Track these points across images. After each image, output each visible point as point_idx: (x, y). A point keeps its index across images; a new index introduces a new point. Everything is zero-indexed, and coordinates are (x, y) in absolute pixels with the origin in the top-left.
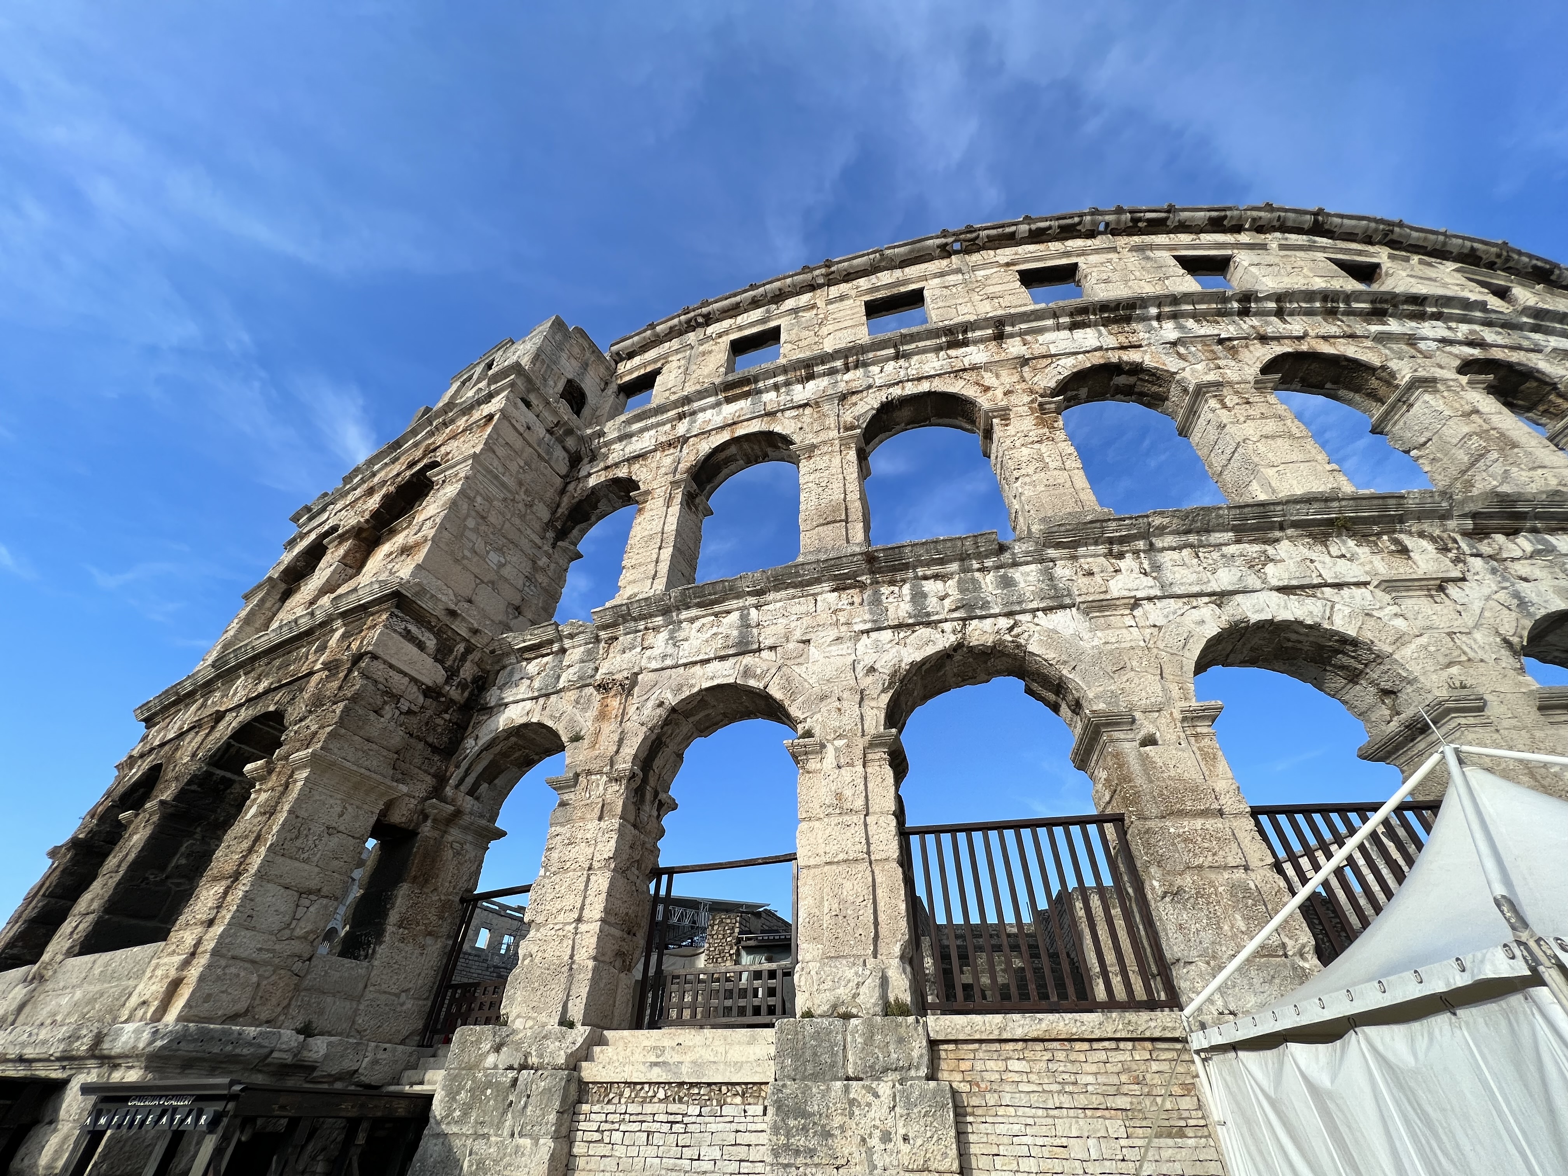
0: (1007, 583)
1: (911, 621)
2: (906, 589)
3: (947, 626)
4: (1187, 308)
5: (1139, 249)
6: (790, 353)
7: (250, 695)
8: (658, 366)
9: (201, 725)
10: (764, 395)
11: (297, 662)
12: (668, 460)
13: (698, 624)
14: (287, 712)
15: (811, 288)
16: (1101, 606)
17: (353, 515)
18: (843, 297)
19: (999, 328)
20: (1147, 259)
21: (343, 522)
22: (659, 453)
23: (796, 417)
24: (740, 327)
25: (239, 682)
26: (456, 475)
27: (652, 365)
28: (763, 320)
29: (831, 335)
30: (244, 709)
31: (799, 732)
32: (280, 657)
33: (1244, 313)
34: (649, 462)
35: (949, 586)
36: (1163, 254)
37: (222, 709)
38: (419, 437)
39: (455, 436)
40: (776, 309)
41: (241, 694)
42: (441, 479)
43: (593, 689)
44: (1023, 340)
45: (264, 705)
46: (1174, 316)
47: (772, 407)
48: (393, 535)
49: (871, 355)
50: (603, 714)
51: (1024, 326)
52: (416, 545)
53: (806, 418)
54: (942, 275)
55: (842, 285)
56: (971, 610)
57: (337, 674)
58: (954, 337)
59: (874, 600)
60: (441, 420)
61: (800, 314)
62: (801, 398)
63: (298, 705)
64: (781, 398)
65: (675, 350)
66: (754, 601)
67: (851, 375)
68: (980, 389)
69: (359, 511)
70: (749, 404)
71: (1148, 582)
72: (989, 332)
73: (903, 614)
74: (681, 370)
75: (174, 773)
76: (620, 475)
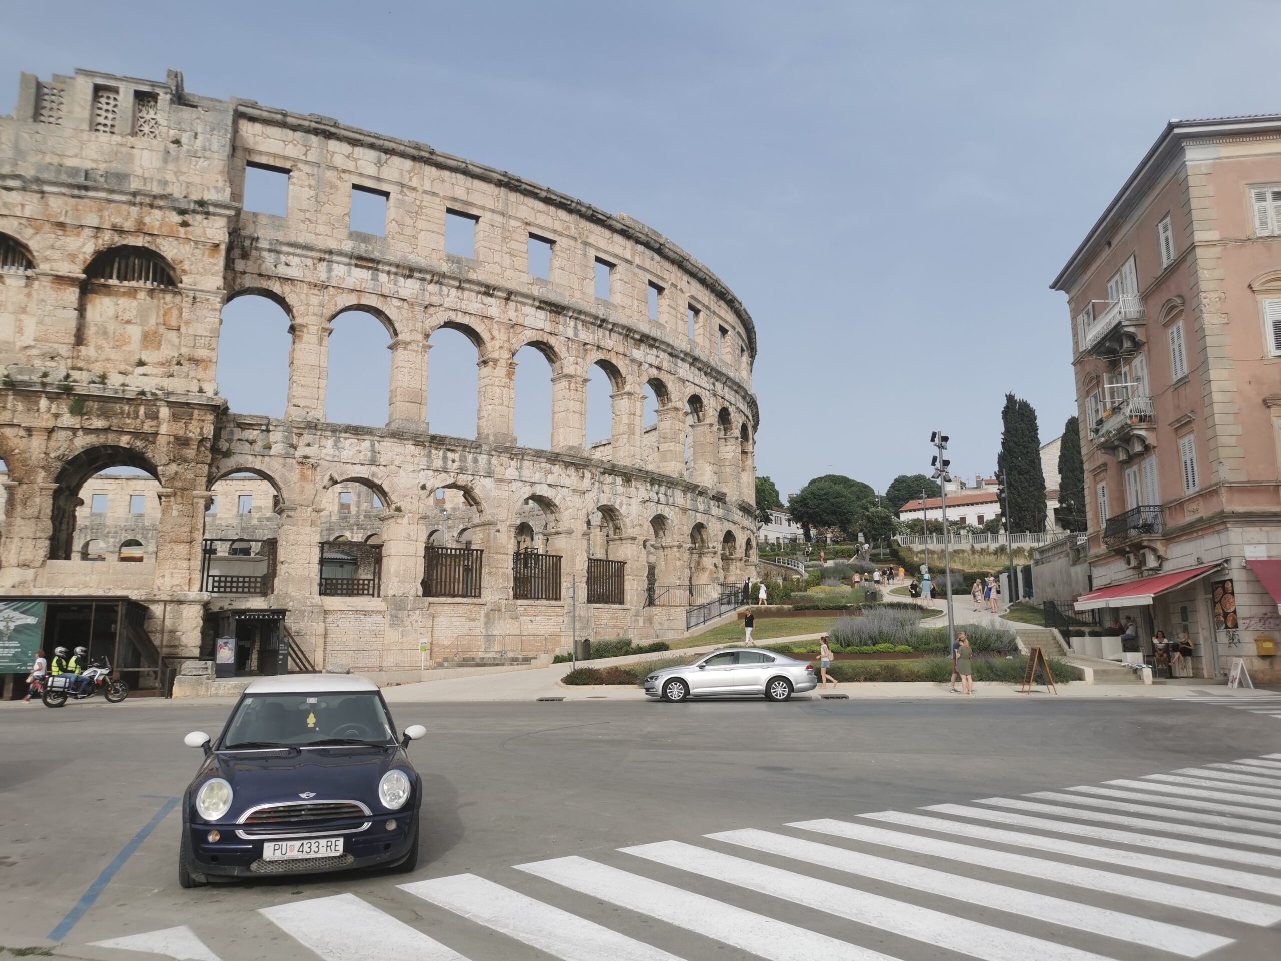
1: (441, 469)
3: (452, 475)
4: (583, 317)
5: (586, 244)
6: (397, 236)
7: (86, 426)
8: (287, 165)
9: (29, 431)
10: (380, 274)
11: (128, 417)
12: (315, 300)
13: (349, 442)
14: (149, 455)
15: (414, 158)
16: (501, 480)
17: (47, 244)
18: (434, 194)
19: (510, 295)
20: (585, 255)
21: (33, 245)
22: (305, 286)
23: (399, 308)
24: (361, 175)
25: (43, 403)
26: (208, 300)
27: (282, 160)
28: (379, 179)
29: (423, 233)
30: (80, 433)
31: (393, 506)
32: (94, 401)
33: (600, 326)
34: (298, 290)
35: (456, 456)
36: (592, 253)
37: (50, 425)
38: (115, 197)
39: (177, 238)
40: (386, 162)
41: (68, 420)
42: (191, 294)
43: (294, 462)
44: (517, 307)
45: (111, 439)
46: (577, 319)
47: (386, 292)
48: (107, 290)
49: (446, 281)
50: (303, 477)
51: (520, 299)
52: (203, 361)
53: (404, 312)
54: (493, 211)
55: (434, 169)
56: (462, 470)
57: (188, 445)
58: (488, 290)
59: (429, 456)
60: (147, 200)
61: (405, 190)
62: (403, 293)
63: (159, 454)
64: (392, 286)
65: (304, 158)
66: (378, 439)
67: (432, 288)
68: (490, 337)
69: (57, 244)
70: (370, 277)
71: (517, 474)
72: (505, 295)
73: (439, 466)
74: (312, 193)
75: (33, 461)
76: (275, 291)
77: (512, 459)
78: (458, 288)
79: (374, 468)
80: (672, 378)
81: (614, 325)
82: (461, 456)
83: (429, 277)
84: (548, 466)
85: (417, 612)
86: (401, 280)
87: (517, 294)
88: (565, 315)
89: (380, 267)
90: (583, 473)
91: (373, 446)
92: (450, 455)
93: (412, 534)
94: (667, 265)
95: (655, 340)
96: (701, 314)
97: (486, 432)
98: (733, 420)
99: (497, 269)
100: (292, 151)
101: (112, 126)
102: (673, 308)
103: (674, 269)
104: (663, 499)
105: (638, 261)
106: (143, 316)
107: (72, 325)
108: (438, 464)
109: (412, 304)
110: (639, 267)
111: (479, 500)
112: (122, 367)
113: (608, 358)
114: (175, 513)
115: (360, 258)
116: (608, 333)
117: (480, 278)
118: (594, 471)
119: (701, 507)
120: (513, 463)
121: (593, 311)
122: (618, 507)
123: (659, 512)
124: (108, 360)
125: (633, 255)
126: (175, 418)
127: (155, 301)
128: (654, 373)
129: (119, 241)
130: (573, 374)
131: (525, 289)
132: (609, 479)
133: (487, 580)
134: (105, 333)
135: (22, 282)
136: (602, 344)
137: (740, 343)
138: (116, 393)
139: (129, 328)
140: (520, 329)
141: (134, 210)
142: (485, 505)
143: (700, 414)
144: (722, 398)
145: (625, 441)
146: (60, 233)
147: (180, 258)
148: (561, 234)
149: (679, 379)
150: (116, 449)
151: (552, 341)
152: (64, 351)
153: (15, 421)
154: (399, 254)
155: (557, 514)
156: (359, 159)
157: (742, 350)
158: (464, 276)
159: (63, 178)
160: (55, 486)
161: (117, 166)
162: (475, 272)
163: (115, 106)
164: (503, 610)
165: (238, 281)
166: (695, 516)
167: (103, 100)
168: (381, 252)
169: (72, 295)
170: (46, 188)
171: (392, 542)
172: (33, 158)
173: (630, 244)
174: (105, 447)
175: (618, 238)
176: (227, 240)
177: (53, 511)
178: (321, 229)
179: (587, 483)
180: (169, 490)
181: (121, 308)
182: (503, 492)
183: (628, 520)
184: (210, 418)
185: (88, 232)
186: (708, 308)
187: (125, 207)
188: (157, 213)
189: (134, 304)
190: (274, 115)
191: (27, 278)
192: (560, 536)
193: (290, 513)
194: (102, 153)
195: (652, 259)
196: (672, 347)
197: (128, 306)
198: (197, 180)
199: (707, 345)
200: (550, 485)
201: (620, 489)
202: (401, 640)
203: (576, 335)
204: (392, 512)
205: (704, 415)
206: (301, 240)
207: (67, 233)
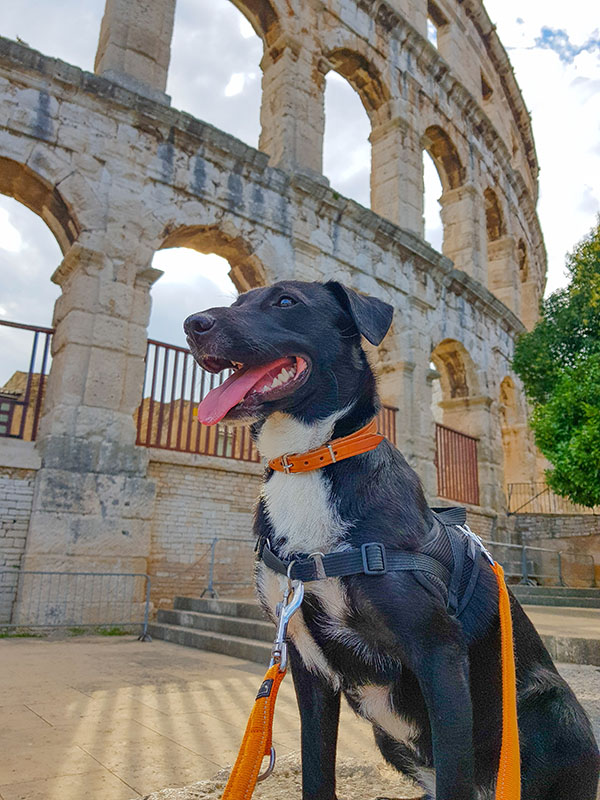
1: (191, 191)
3: (213, 209)
16: (303, 245)
35: (222, 176)
46: (411, 48)
56: (233, 205)
59: (168, 157)
66: (58, 90)
71: (329, 242)
73: (187, 182)
77: (322, 216)
79: (41, 148)
80: (506, 202)
81: (454, 83)
82: (231, 177)
88: (396, 34)
91: (44, 102)
92: (210, 170)
108: (187, 178)
118: (440, 280)
120: (323, 223)
122: (466, 347)
123: (509, 373)
128: (491, 182)
132: (456, 301)
136: (440, 105)
140: (333, 21)
149: (513, 208)
151: (379, 63)
179: (429, 295)
182: (305, 268)
183: (479, 372)
200: (379, 281)
202: (70, 548)
203: (410, 73)
205: (526, 274)
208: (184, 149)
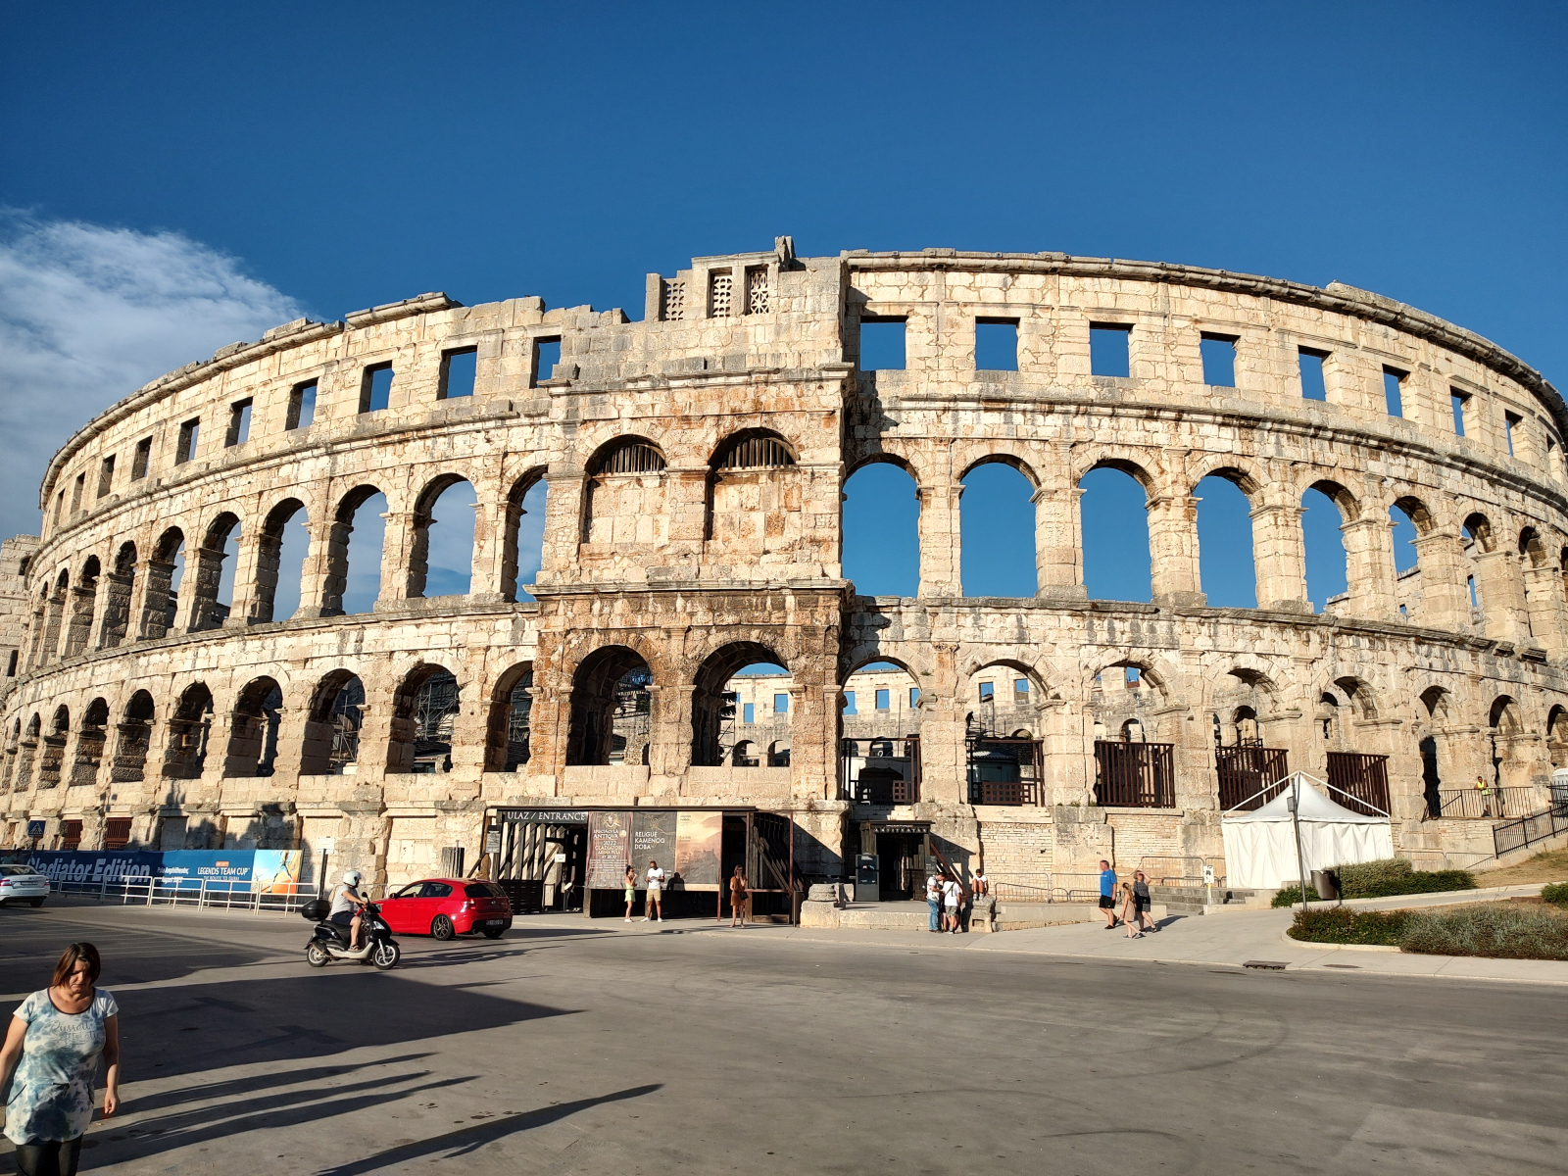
0: (1152, 630)
1: (1108, 643)
2: (1106, 623)
3: (1122, 649)
4: (1287, 427)
5: (1282, 332)
6: (1031, 368)
7: (717, 623)
8: (903, 312)
9: (668, 631)
10: (1014, 415)
11: (756, 610)
12: (942, 458)
13: (991, 617)
14: (778, 649)
15: (1045, 272)
16: (1189, 653)
17: (676, 439)
18: (1073, 308)
19: (1180, 414)
20: (1283, 347)
21: (663, 443)
22: (930, 443)
23: (1039, 451)
24: (985, 304)
25: (680, 602)
26: (826, 474)
27: (897, 308)
28: (1006, 305)
29: (1063, 357)
30: (713, 631)
31: (1051, 693)
32: (724, 596)
33: (1315, 436)
34: (922, 450)
35: (1127, 626)
36: (1294, 343)
37: (687, 624)
38: (733, 380)
39: (792, 412)
40: (1013, 284)
41: (702, 617)
42: (809, 470)
43: (930, 645)
44: (1191, 428)
45: (741, 635)
46: (1278, 431)
47: (1022, 434)
48: (732, 480)
49: (1096, 409)
50: (941, 662)
51: (1195, 417)
52: (825, 541)
53: (1046, 455)
54: (1150, 314)
55: (1071, 278)
56: (1135, 643)
57: (816, 635)
58: (1151, 412)
59: (1090, 627)
60: (762, 377)
61: (1037, 311)
62: (1044, 433)
63: (787, 647)
64: (1029, 427)
65: (921, 300)
66: (1025, 611)
67: (1079, 421)
68: (1158, 470)
69: (683, 440)
70: (1003, 421)
71: (1210, 642)
72: (1173, 415)
73: (1104, 639)
74: (932, 337)
75: (674, 664)
76: (898, 454)
77: (1203, 624)
78: (1111, 416)
79: (1023, 647)
80: (1434, 493)
81: (1335, 431)
82: (1131, 624)
83: (1073, 408)
84: (1255, 630)
85: (1091, 826)
86: (1040, 418)
87: (1190, 411)
88: (1261, 429)
89: (1014, 406)
90: (1308, 636)
91: (1019, 620)
92: (1117, 624)
93: (1076, 726)
94: (1409, 339)
95: (1401, 444)
96: (1473, 400)
97: (1163, 592)
98: (1545, 544)
99: (1161, 385)
100: (908, 296)
101: (728, 308)
102: (1427, 397)
103: (1422, 343)
104: (1437, 665)
105: (1363, 341)
106: (766, 501)
107: (701, 518)
108: (1103, 637)
109: (1055, 445)
110: (1366, 349)
111: (1161, 680)
112: (749, 557)
113: (1330, 477)
114: (807, 711)
115: (989, 400)
116: (1326, 443)
117: (1138, 400)
118: (1323, 630)
119: (1505, 674)
120: (1204, 629)
121: (1302, 418)
122: (1365, 678)
123: (1433, 683)
124: (735, 551)
125: (1356, 335)
126: (801, 605)
127: (776, 483)
128: (1404, 489)
129: (740, 425)
130: (1279, 503)
131: (1202, 405)
132: (1348, 641)
133: (1181, 784)
134: (732, 523)
135: (657, 482)
136: (1320, 460)
137: (1546, 431)
138: (744, 585)
139: (753, 514)
140: (1199, 455)
141: (751, 390)
142: (1169, 686)
143: (1488, 540)
144: (1523, 513)
145: (1369, 587)
146: (686, 427)
147: (797, 433)
148: (1246, 326)
149: (1447, 493)
150: (748, 644)
151: (1245, 465)
152: (695, 546)
153: (656, 624)
154: (1035, 388)
155: (1274, 694)
156: (982, 288)
157: (1550, 443)
158: (1118, 399)
159: (687, 371)
160: (693, 687)
161: (732, 349)
162: (1132, 393)
163: (729, 288)
164: (1208, 823)
165: (860, 449)
166: (1496, 687)
167: (718, 285)
168: (1014, 390)
169: (699, 488)
170: (673, 384)
171: (1052, 737)
172: (660, 358)
173: (1350, 320)
174: (737, 643)
175: (1330, 317)
176: (841, 405)
177: (693, 714)
178: (944, 375)
179: (1314, 649)
180: (799, 686)
181: (745, 495)
182: (1193, 668)
183: (1383, 697)
184: (836, 603)
185: (710, 421)
186: (1483, 389)
187: (743, 388)
188: (772, 389)
189: (757, 488)
190: (886, 260)
191: (661, 477)
192: (1281, 722)
193: (930, 706)
194: (720, 338)
195: (1386, 336)
196: (1431, 452)
197: (751, 493)
198: (809, 346)
199: (1489, 441)
200: (1259, 655)
201: (1367, 655)
202: (1073, 862)
203: (1279, 452)
204: (1050, 700)
205: (1494, 541)
206: (922, 392)
207: (692, 426)
208: (1099, 618)
